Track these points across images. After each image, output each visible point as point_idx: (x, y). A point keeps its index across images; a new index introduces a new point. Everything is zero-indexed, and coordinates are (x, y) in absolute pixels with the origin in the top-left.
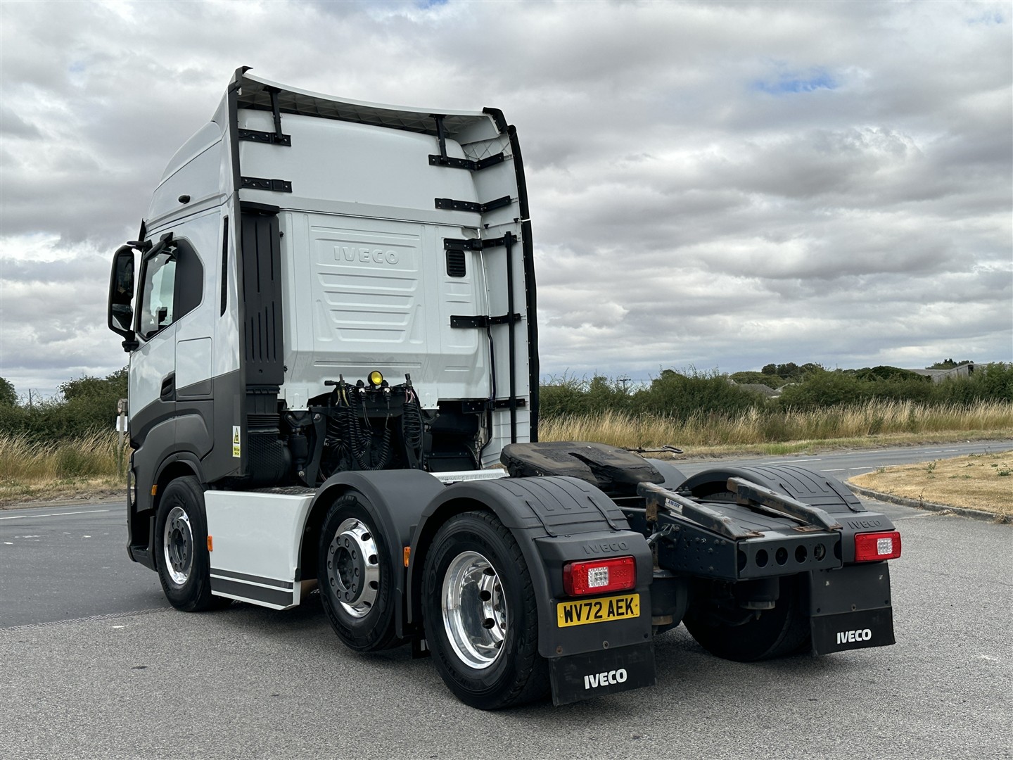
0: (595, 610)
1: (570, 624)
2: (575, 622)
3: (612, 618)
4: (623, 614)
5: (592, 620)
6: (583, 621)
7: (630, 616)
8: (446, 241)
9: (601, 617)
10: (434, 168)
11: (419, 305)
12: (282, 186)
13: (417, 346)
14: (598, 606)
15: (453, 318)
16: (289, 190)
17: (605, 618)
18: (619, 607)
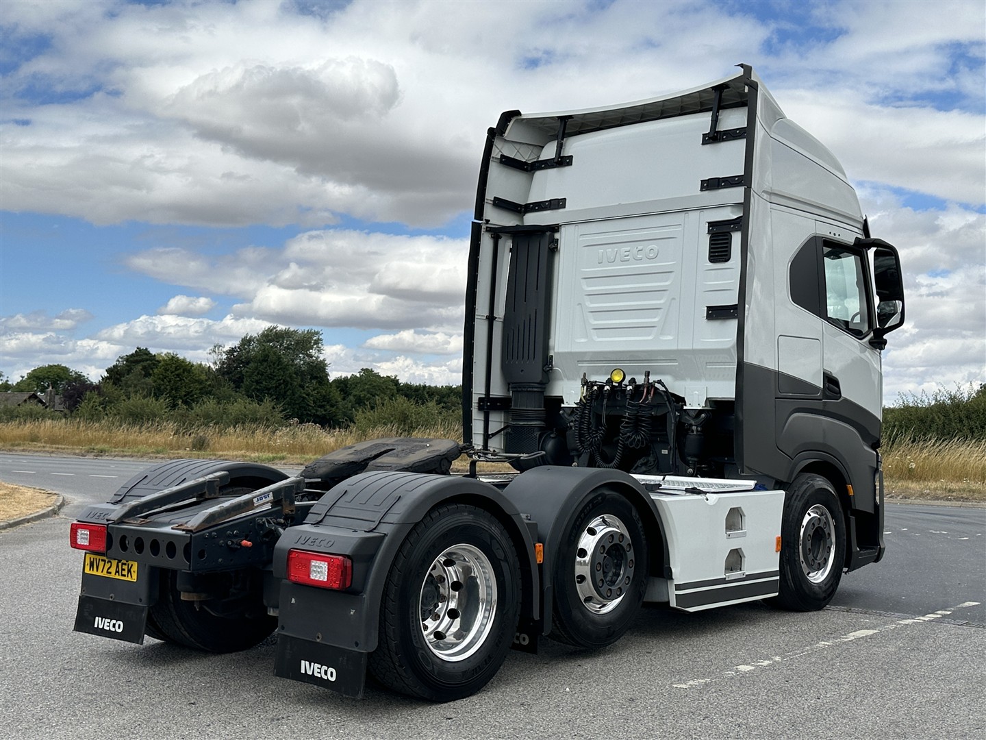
0: (107, 565)
1: (91, 572)
2: (95, 573)
3: (117, 577)
4: (124, 576)
5: (104, 574)
6: (99, 573)
7: (129, 579)
8: (711, 224)
9: (110, 573)
10: (708, 146)
11: (674, 299)
12: (559, 204)
13: (667, 342)
14: (110, 564)
15: (709, 308)
16: (564, 206)
17: (113, 575)
18: (123, 570)
